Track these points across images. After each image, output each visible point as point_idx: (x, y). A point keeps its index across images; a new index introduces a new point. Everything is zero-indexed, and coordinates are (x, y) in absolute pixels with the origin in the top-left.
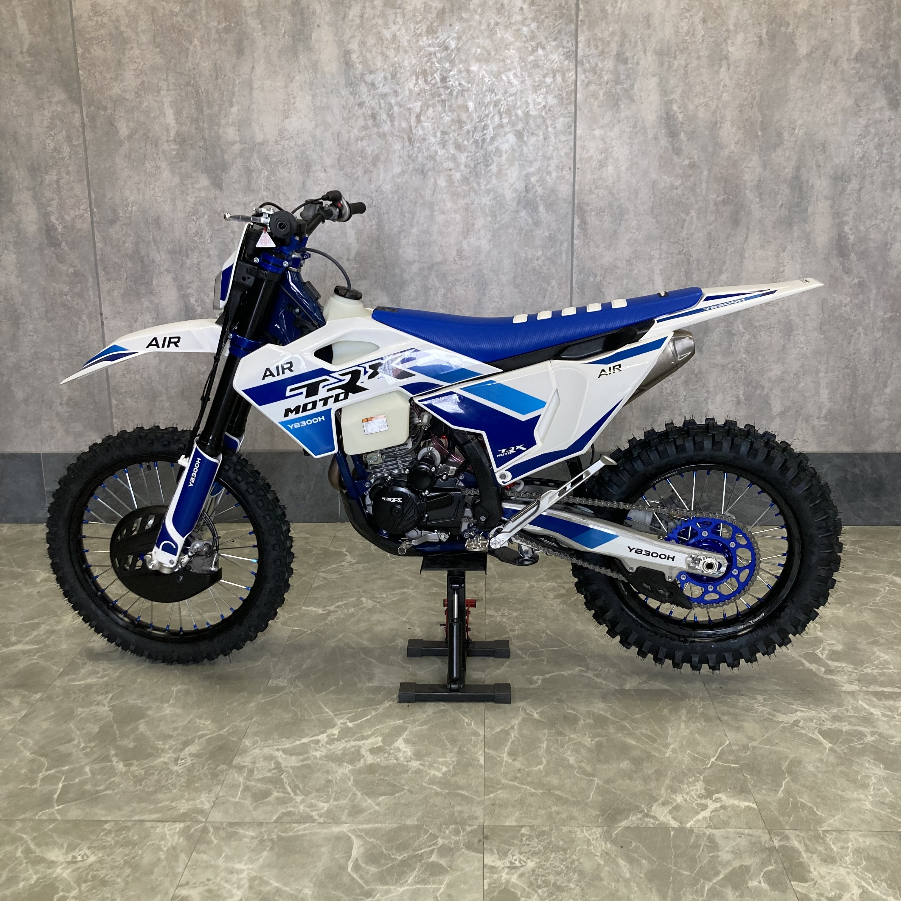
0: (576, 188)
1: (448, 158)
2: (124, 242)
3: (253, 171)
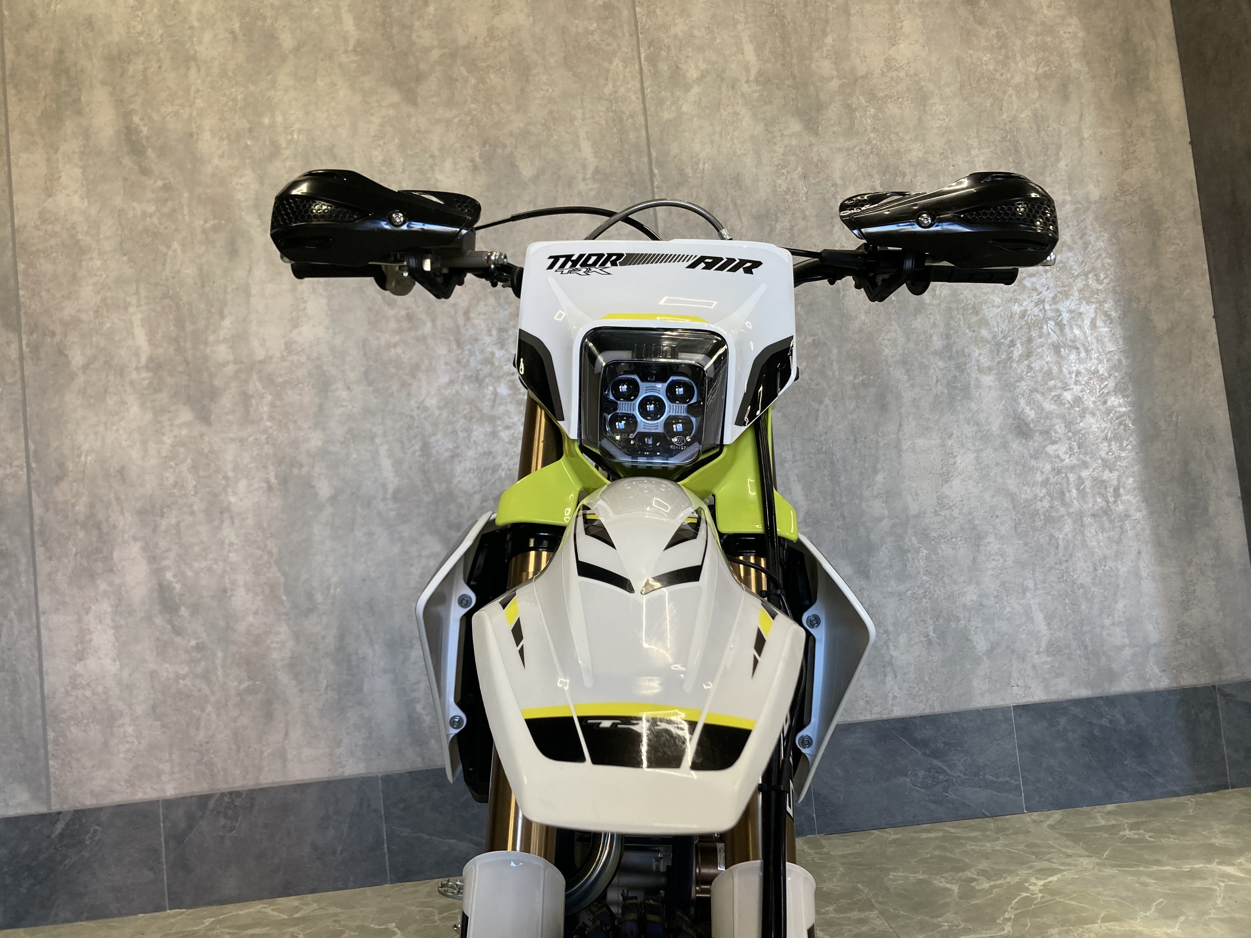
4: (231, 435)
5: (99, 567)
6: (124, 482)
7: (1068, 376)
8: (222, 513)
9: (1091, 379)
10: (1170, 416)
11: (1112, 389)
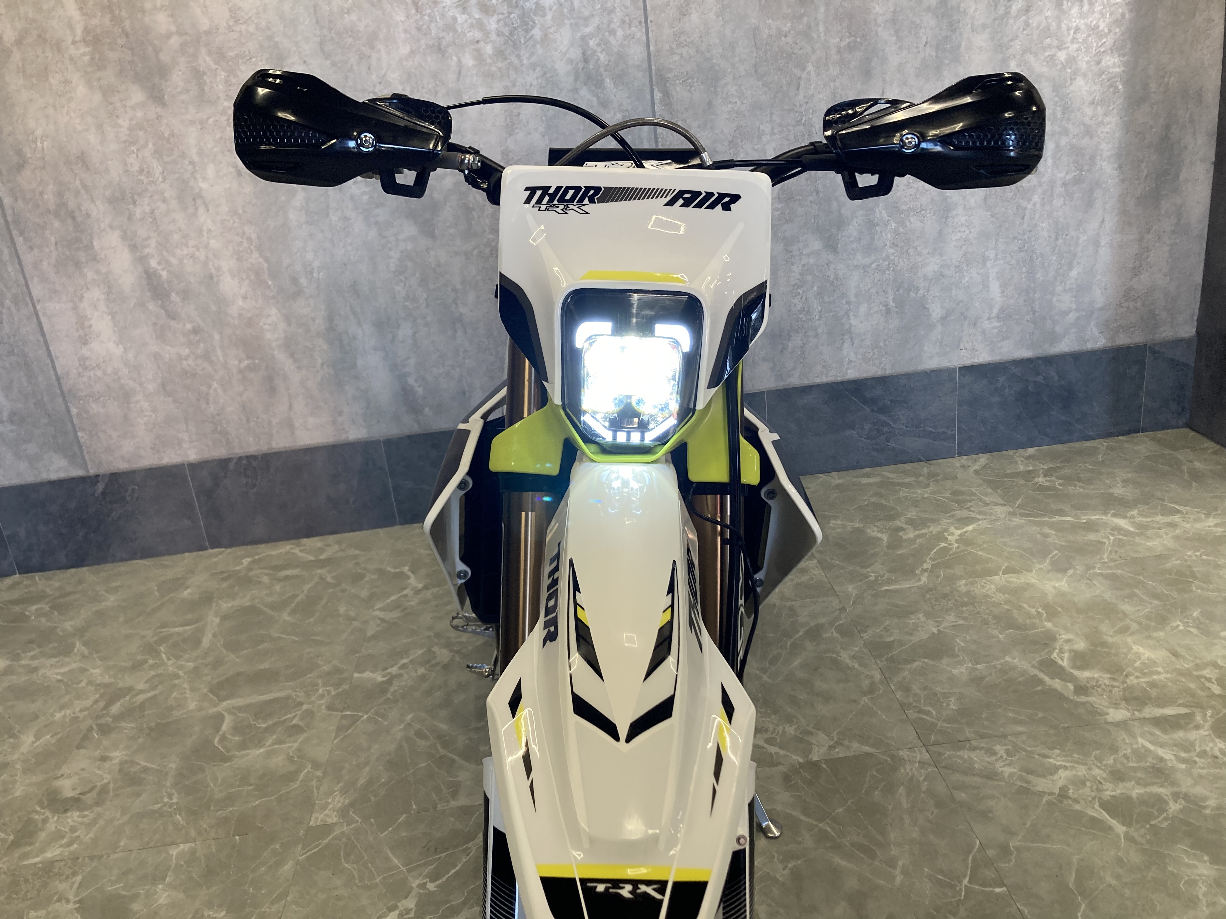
0: (652, 48)
1: (472, 26)
2: (41, 194)
3: (204, 73)
4: (189, 117)
5: (82, 256)
6: (88, 169)
7: (1066, 33)
8: (194, 199)
9: (1089, 35)
10: (1163, 77)
11: (1109, 47)
